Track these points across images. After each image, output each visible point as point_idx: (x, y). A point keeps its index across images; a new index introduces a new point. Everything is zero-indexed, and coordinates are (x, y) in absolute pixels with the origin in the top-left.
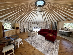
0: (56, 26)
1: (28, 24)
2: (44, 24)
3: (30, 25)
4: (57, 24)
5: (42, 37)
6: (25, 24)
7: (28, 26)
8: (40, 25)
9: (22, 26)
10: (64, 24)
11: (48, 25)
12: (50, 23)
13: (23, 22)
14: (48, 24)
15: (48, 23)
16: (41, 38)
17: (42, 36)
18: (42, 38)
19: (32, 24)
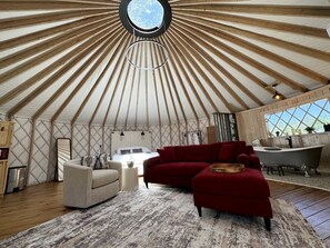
0: (233, 132)
1: (85, 131)
2: (175, 129)
3: (97, 137)
4: (235, 125)
5: (167, 199)
6: (65, 131)
7: (84, 143)
8: (157, 140)
9: (40, 142)
10: (267, 116)
11: (196, 135)
12: (204, 124)
13: (53, 120)
14: (195, 127)
15: (193, 125)
16: (161, 207)
17: (169, 193)
18: (168, 204)
19: (108, 132)
